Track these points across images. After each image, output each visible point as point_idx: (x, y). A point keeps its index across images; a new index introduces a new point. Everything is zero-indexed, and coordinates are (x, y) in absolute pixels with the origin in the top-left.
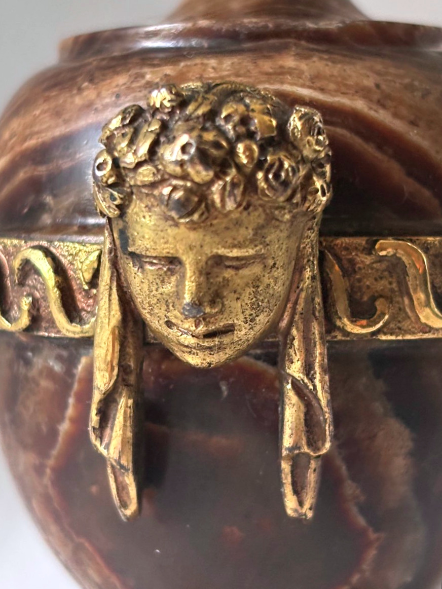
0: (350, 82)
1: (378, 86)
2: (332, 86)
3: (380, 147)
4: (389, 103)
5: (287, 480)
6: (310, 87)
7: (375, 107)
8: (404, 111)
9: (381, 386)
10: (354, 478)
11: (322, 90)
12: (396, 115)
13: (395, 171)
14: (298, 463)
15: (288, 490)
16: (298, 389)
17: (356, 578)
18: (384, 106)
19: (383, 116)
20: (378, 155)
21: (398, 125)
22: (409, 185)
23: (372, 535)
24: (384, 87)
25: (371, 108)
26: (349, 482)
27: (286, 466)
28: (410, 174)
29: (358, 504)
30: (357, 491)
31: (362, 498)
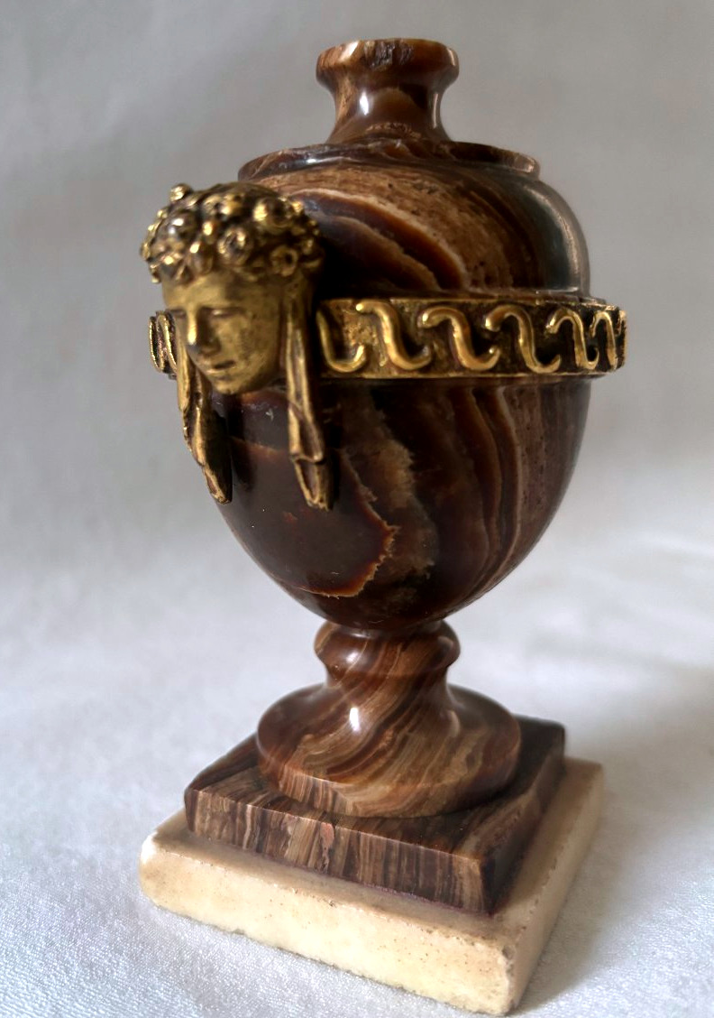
0: (368, 184)
1: (390, 186)
2: (354, 187)
3: (383, 233)
4: (397, 198)
5: (301, 479)
6: (338, 189)
7: (384, 201)
8: (409, 203)
9: (381, 415)
10: (366, 483)
11: (345, 191)
12: (401, 207)
13: (395, 250)
14: (303, 464)
15: (303, 486)
16: (297, 412)
18: (392, 201)
19: (390, 209)
20: (382, 238)
21: (402, 215)
22: (408, 261)
23: (389, 528)
24: (395, 186)
25: (380, 202)
26: (361, 486)
27: (298, 469)
28: (406, 252)
29: (372, 503)
30: (370, 493)
31: (375, 499)
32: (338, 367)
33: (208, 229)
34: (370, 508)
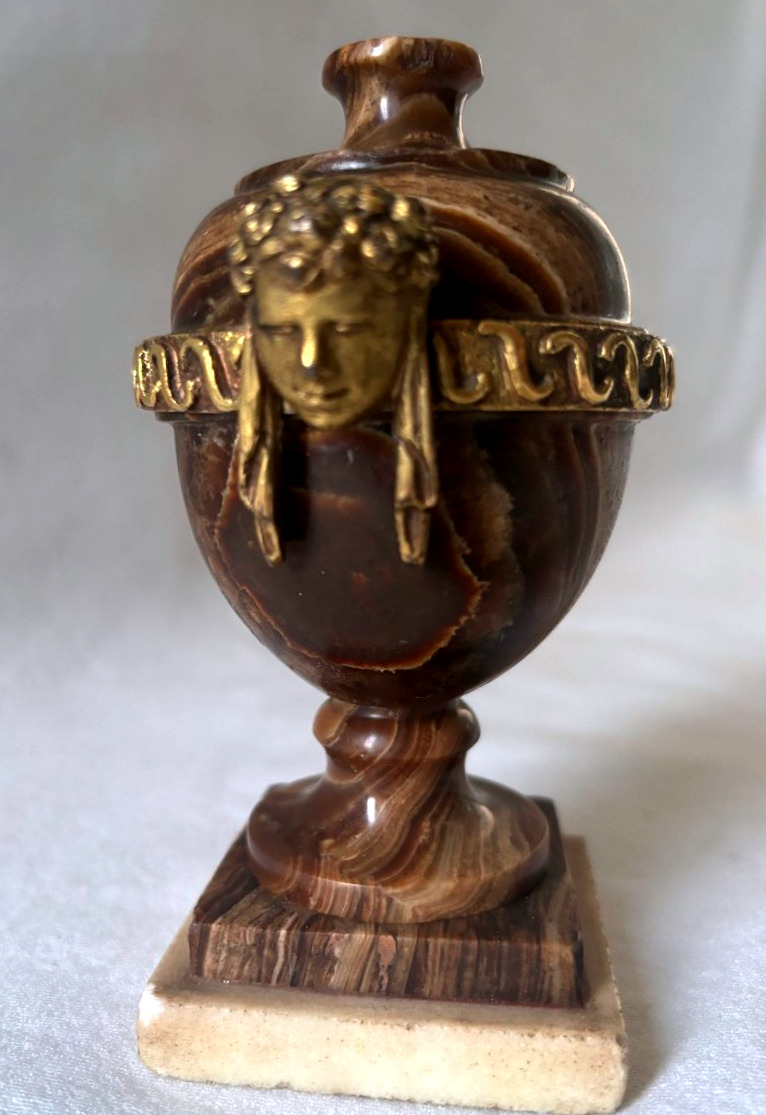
0: (462, 194)
1: (486, 197)
2: (446, 196)
3: (486, 248)
4: (496, 211)
5: (401, 529)
7: (483, 213)
8: (508, 218)
9: (484, 454)
10: (461, 532)
11: (437, 199)
12: (501, 221)
13: (500, 267)
14: (408, 512)
15: (402, 538)
17: (463, 619)
18: (491, 214)
19: (490, 222)
20: (485, 253)
21: (503, 230)
22: (513, 281)
23: (476, 582)
24: (491, 198)
25: (480, 215)
26: (456, 537)
27: (399, 518)
28: (512, 271)
29: (464, 556)
30: (464, 545)
31: (468, 551)
32: (454, 397)
33: (351, 227)
34: (461, 561)
